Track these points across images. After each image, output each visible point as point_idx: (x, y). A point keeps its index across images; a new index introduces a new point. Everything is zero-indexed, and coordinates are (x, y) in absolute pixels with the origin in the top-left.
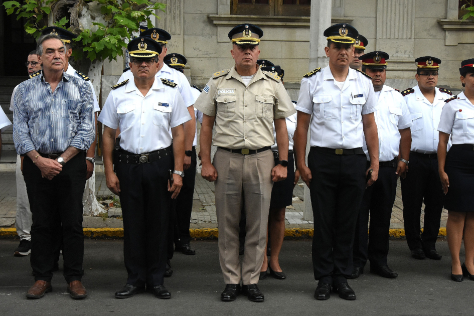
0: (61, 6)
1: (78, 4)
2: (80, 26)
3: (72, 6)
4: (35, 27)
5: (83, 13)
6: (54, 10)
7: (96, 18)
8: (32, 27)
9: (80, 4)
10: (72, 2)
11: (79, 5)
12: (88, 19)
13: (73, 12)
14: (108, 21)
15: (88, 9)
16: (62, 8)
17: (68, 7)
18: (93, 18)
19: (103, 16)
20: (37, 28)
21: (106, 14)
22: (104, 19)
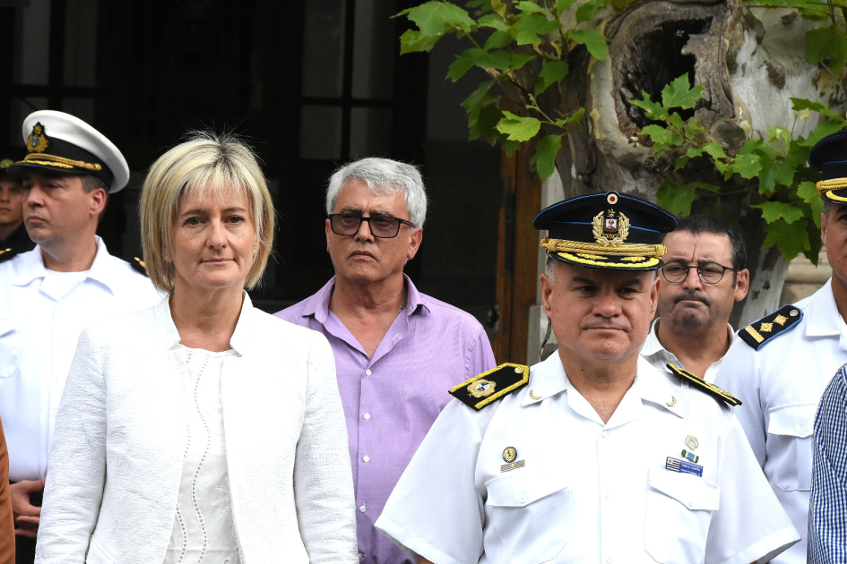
0: (651, 27)
1: (730, 19)
2: (740, 112)
3: (699, 27)
4: (532, 114)
5: (743, 57)
6: (616, 41)
7: (789, 81)
8: (522, 113)
9: (736, 20)
10: (700, 12)
11: (733, 27)
12: (757, 85)
13: (705, 52)
14: (829, 92)
15: (759, 40)
16: (653, 37)
17: (679, 33)
18: (777, 80)
19: (815, 69)
20: (540, 117)
21: (827, 62)
22: (815, 82)
